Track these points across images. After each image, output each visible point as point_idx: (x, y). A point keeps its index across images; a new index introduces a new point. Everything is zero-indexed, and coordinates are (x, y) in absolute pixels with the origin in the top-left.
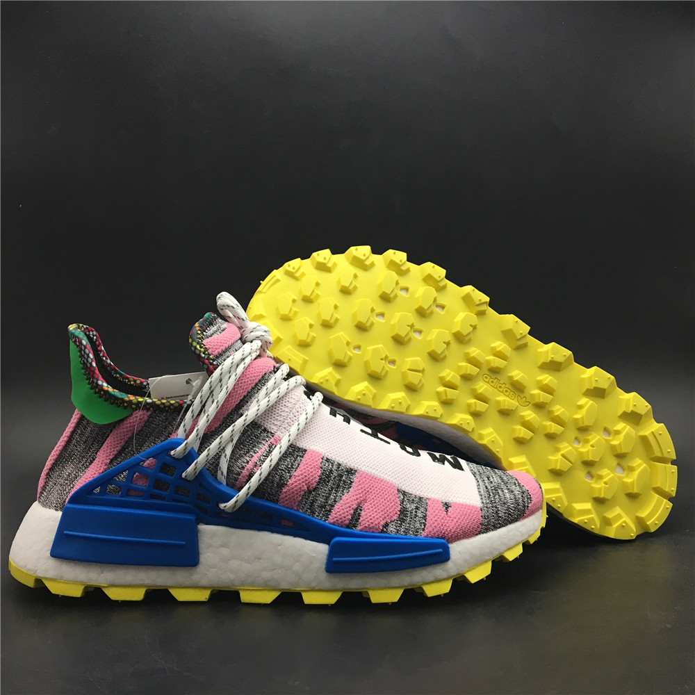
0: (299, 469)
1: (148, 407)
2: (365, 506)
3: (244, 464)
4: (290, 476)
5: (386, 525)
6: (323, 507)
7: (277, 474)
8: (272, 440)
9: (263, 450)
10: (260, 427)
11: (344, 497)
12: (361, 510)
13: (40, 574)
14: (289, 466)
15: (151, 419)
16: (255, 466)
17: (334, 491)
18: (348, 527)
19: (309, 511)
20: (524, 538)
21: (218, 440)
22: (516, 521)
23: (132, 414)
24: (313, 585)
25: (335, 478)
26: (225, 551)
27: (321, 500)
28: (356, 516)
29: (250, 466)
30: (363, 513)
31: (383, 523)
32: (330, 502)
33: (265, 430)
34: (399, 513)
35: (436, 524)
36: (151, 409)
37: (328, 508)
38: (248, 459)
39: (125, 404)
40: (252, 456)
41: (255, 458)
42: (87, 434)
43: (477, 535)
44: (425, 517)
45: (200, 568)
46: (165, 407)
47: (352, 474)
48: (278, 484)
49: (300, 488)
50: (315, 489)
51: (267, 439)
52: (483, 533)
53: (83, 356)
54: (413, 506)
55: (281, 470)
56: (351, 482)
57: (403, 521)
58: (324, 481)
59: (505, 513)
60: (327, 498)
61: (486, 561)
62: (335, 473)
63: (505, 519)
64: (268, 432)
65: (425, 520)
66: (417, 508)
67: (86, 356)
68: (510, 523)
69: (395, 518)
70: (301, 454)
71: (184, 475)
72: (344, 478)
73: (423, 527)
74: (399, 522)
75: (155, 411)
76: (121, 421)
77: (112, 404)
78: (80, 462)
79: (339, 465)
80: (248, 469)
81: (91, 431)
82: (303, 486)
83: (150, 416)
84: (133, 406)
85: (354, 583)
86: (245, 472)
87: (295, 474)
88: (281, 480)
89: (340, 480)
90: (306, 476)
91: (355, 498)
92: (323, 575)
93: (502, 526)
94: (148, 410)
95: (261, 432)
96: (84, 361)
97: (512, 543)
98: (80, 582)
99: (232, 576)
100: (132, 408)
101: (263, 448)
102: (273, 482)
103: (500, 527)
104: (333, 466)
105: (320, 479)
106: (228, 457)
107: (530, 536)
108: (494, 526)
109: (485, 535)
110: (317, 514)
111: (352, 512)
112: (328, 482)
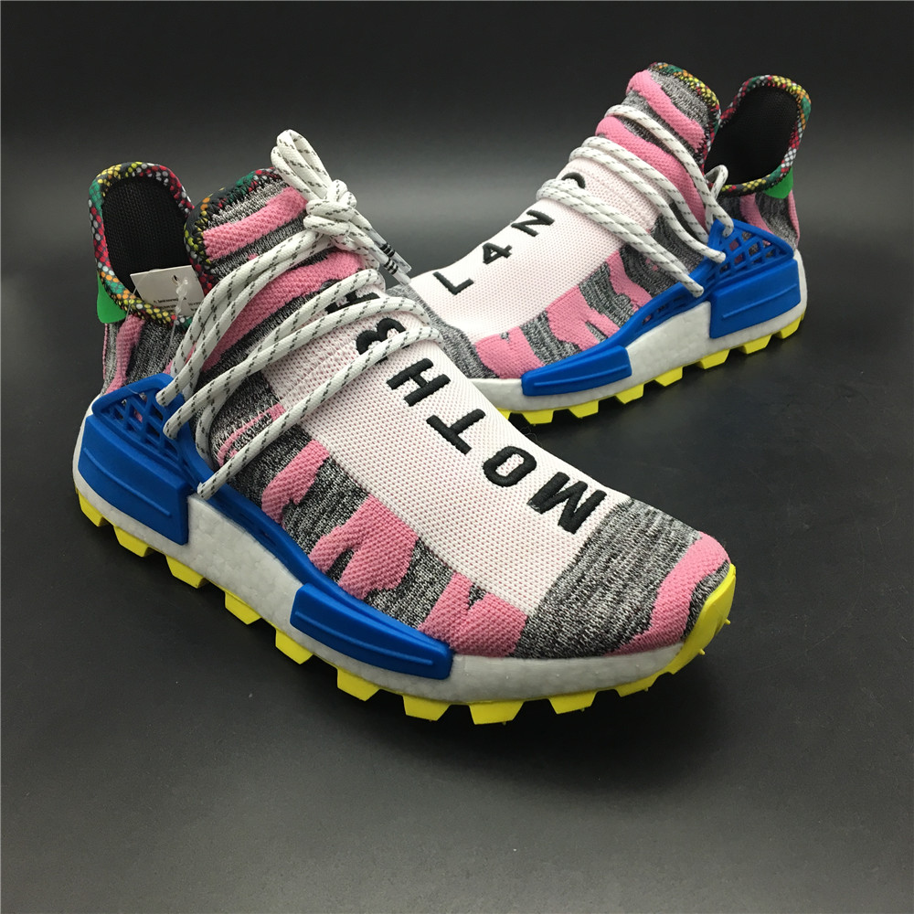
0: (286, 469)
1: (139, 314)
2: (357, 554)
4: (273, 476)
6: (307, 533)
8: (271, 410)
10: (266, 382)
11: (334, 529)
12: (350, 557)
15: (148, 331)
16: (232, 448)
17: (325, 516)
18: (328, 575)
19: (293, 532)
25: (333, 496)
27: (305, 524)
28: (341, 563)
29: (226, 446)
30: (350, 564)
31: (369, 588)
32: (316, 530)
33: (269, 390)
34: (399, 581)
36: (143, 317)
37: (313, 537)
39: (120, 303)
41: (235, 436)
44: (434, 601)
45: (188, 549)
47: (360, 497)
49: (280, 498)
50: (301, 505)
51: (266, 407)
52: (517, 657)
54: (427, 577)
55: (265, 462)
56: (354, 509)
57: (401, 594)
58: (317, 495)
59: (571, 639)
60: (315, 523)
62: (335, 489)
63: (568, 648)
64: (272, 395)
65: (432, 607)
66: (432, 583)
69: (391, 586)
70: (300, 444)
71: (163, 429)
72: (345, 500)
73: (424, 615)
74: (395, 596)
75: (148, 322)
79: (347, 477)
80: (223, 450)
82: (283, 495)
83: (145, 327)
84: (125, 308)
86: (221, 453)
87: (279, 474)
88: (261, 477)
89: (339, 502)
90: (290, 483)
91: (346, 537)
94: (140, 317)
95: (263, 392)
101: (255, 420)
102: (252, 477)
104: (336, 476)
105: (310, 492)
108: (541, 653)
109: (522, 661)
110: (300, 540)
112: (322, 500)
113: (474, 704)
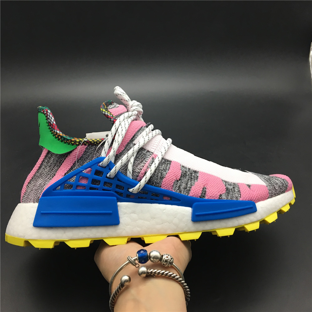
0: (170, 170)
1: (85, 143)
2: (207, 187)
3: (141, 168)
4: (166, 173)
5: (221, 195)
6: (185, 188)
7: (159, 172)
8: (153, 156)
9: (150, 160)
10: (145, 150)
11: (195, 183)
12: (206, 189)
13: (27, 238)
14: (165, 169)
15: (87, 150)
16: (148, 168)
17: (190, 181)
18: (200, 197)
19: (178, 191)
20: (289, 201)
21: (126, 155)
22: (284, 192)
23: (76, 148)
24: (185, 229)
25: (189, 175)
26: (134, 216)
27: (184, 185)
28: (204, 192)
29: (145, 168)
30: (207, 190)
31: (219, 194)
32: (189, 186)
33: (148, 151)
34: (226, 190)
35: (246, 193)
36: (87, 144)
37: (188, 189)
38: (143, 165)
39: (73, 143)
40: (145, 164)
41: (147, 164)
42: (51, 162)
43: (267, 199)
44: (239, 191)
45: (121, 226)
46: (94, 142)
47: (197, 173)
48: (160, 177)
49: (172, 179)
50: (180, 179)
51: (150, 155)
52: (270, 198)
53: (49, 119)
54: (232, 187)
55: (161, 170)
56: (197, 176)
57: (228, 193)
58: (184, 176)
59: (279, 188)
60: (187, 184)
61: (274, 212)
62: (189, 173)
63: (279, 191)
64: (150, 152)
65: (240, 193)
66: (234, 188)
67: (50, 118)
68: (282, 193)
69: (224, 192)
70: (169, 163)
71: (108, 175)
72: (193, 175)
73: (240, 196)
74: (227, 194)
75: (89, 145)
76: (71, 152)
77: (65, 143)
78: (46, 177)
79: (189, 169)
80: (144, 170)
81: (54, 160)
82: (174, 177)
83: (87, 148)
84: (77, 143)
85: (208, 226)
86: (143, 171)
87: (168, 172)
88: (161, 175)
89: (192, 176)
90: (174, 173)
91: (202, 183)
92: (190, 223)
93: (279, 194)
94: (85, 145)
95: (146, 152)
96: (49, 121)
97: (284, 204)
98: (51, 239)
99: (139, 229)
100: (77, 144)
101: (149, 160)
102: (157, 176)
103: (277, 195)
104: (186, 169)
105: (182, 175)
106: (132, 164)
107: (291, 201)
108: (275, 194)
109: (271, 199)
110: (183, 192)
111: (202, 189)
112: (186, 176)
113: (266, 217)
